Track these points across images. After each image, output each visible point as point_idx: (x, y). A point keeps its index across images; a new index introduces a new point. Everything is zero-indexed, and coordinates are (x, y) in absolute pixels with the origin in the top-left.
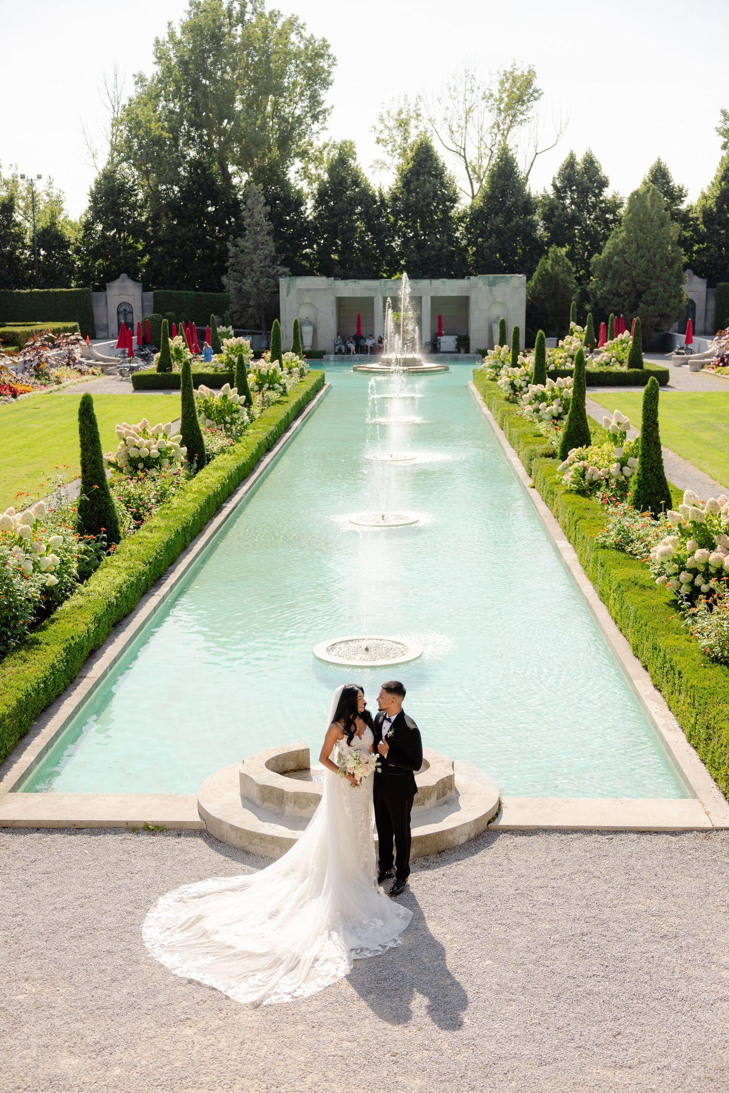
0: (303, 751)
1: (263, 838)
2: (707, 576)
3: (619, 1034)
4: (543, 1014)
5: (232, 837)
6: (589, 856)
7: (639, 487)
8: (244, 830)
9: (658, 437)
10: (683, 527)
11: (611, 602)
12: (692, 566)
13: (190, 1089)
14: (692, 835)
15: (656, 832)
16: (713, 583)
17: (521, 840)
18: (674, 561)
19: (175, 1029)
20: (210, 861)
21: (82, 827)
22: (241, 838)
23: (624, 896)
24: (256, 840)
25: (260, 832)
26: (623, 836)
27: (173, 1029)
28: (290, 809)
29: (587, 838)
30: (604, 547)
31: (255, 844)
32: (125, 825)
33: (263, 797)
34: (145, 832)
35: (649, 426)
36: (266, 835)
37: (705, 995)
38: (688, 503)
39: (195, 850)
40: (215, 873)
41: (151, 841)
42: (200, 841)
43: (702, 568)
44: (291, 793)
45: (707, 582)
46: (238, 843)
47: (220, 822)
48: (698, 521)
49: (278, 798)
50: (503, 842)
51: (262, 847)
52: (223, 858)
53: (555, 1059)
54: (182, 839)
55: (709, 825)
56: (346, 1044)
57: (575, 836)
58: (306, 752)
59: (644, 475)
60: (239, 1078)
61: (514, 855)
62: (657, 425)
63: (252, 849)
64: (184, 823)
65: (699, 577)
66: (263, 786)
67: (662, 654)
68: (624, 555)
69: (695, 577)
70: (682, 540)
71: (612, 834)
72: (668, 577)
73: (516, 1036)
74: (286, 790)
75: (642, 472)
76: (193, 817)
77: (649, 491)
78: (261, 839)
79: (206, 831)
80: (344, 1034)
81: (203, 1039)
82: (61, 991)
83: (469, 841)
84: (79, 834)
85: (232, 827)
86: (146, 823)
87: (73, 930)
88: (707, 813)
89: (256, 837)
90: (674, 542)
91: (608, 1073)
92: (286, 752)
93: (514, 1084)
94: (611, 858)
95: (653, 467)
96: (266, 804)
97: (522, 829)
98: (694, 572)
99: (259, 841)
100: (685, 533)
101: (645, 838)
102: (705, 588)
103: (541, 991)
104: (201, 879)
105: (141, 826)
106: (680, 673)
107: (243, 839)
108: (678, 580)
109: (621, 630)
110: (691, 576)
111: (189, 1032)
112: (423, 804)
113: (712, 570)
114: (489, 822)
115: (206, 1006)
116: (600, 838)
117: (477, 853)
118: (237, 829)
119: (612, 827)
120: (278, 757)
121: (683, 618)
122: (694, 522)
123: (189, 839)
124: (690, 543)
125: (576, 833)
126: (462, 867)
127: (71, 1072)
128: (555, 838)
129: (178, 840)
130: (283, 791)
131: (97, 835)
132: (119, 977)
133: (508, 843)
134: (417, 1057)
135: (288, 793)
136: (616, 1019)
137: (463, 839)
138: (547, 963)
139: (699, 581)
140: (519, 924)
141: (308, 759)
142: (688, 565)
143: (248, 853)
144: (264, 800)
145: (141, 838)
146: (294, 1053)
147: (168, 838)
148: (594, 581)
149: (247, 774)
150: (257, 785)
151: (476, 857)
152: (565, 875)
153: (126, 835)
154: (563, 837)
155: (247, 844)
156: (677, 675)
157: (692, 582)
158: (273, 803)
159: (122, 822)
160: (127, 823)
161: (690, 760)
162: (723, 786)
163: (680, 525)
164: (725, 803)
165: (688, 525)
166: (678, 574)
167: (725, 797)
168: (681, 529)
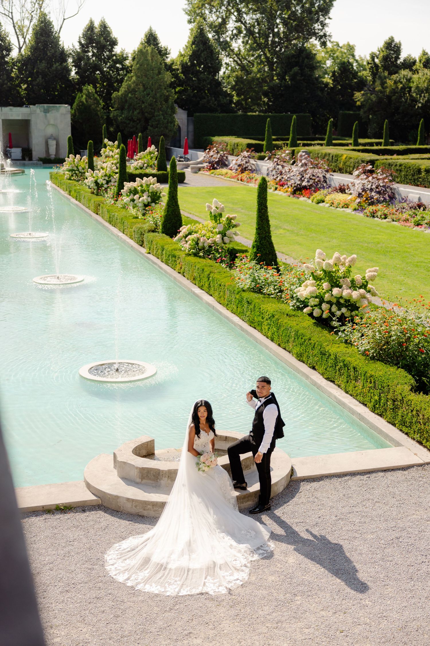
0: (150, 441)
1: (145, 504)
2: (339, 305)
4: (411, 591)
5: (129, 507)
6: (364, 490)
7: (257, 250)
8: (139, 500)
9: (268, 216)
10: (315, 274)
11: (265, 327)
12: (329, 300)
14: (414, 469)
15: (392, 470)
16: (344, 310)
17: (315, 484)
18: (316, 297)
19: (187, 642)
20: (119, 526)
22: (136, 507)
23: (402, 511)
24: (149, 506)
25: (153, 500)
26: (374, 475)
27: (185, 642)
28: (164, 481)
29: (354, 479)
30: (244, 291)
31: (148, 510)
32: (42, 509)
33: (142, 476)
34: (59, 512)
35: (262, 209)
36: (157, 503)
38: (319, 258)
39: (103, 519)
40: (131, 533)
41: (66, 517)
42: (101, 513)
43: (334, 301)
44: (166, 471)
45: (339, 309)
46: (134, 510)
47: (117, 497)
48: (328, 269)
49: (154, 476)
50: (304, 487)
51: (154, 511)
52: (128, 522)
54: (87, 513)
55: (421, 462)
56: (307, 631)
57: (346, 478)
58: (152, 442)
59: (260, 241)
61: (318, 494)
62: (267, 208)
63: (145, 513)
64: (86, 501)
65: (334, 306)
66: (143, 469)
67: (332, 357)
68: (263, 295)
69: (331, 306)
70: (318, 283)
71: (367, 474)
72: (312, 307)
73: (406, 607)
74: (161, 469)
75: (259, 239)
76: (89, 497)
77: (264, 252)
78: (153, 505)
79: (102, 505)
80: (300, 624)
82: (83, 630)
83: (284, 489)
85: (128, 500)
86: (56, 505)
87: (58, 587)
88: (415, 454)
89: (149, 505)
90: (313, 285)
92: (140, 443)
94: (377, 489)
95: (266, 236)
96: (144, 481)
97: (312, 477)
98: (330, 303)
99: (151, 507)
100: (316, 278)
101: (388, 474)
102: (338, 313)
103: (399, 577)
104: (124, 539)
105: (54, 507)
106: (354, 368)
107: (138, 507)
108: (321, 309)
109: (279, 345)
110: (328, 306)
112: (250, 468)
113: (342, 301)
114: (291, 476)
115: (194, 622)
116: (362, 477)
117: (294, 497)
118: (133, 500)
119: (366, 470)
120: (136, 447)
121: (336, 333)
122: (325, 271)
123: (93, 512)
124: (325, 285)
125: (346, 476)
126: (290, 507)
128: (335, 480)
129: (85, 514)
130: (159, 470)
132: (119, 613)
133: (308, 487)
134: (357, 631)
135: (163, 471)
137: (281, 489)
138: (390, 559)
139: (334, 308)
140: (355, 538)
141: (154, 447)
142: (325, 300)
143: (143, 517)
144: (142, 478)
145: (58, 516)
147: (77, 514)
148: (240, 314)
149: (125, 461)
150: (137, 468)
151: (295, 499)
152: (358, 503)
153: (45, 516)
154: (340, 480)
155: (141, 510)
156: (352, 369)
157: (330, 310)
158: (150, 479)
159: (39, 507)
160: (43, 507)
161: (381, 423)
162: (417, 436)
163: (312, 273)
164: (421, 447)
165: (320, 273)
166: (320, 305)
167: (420, 443)
168: (313, 276)
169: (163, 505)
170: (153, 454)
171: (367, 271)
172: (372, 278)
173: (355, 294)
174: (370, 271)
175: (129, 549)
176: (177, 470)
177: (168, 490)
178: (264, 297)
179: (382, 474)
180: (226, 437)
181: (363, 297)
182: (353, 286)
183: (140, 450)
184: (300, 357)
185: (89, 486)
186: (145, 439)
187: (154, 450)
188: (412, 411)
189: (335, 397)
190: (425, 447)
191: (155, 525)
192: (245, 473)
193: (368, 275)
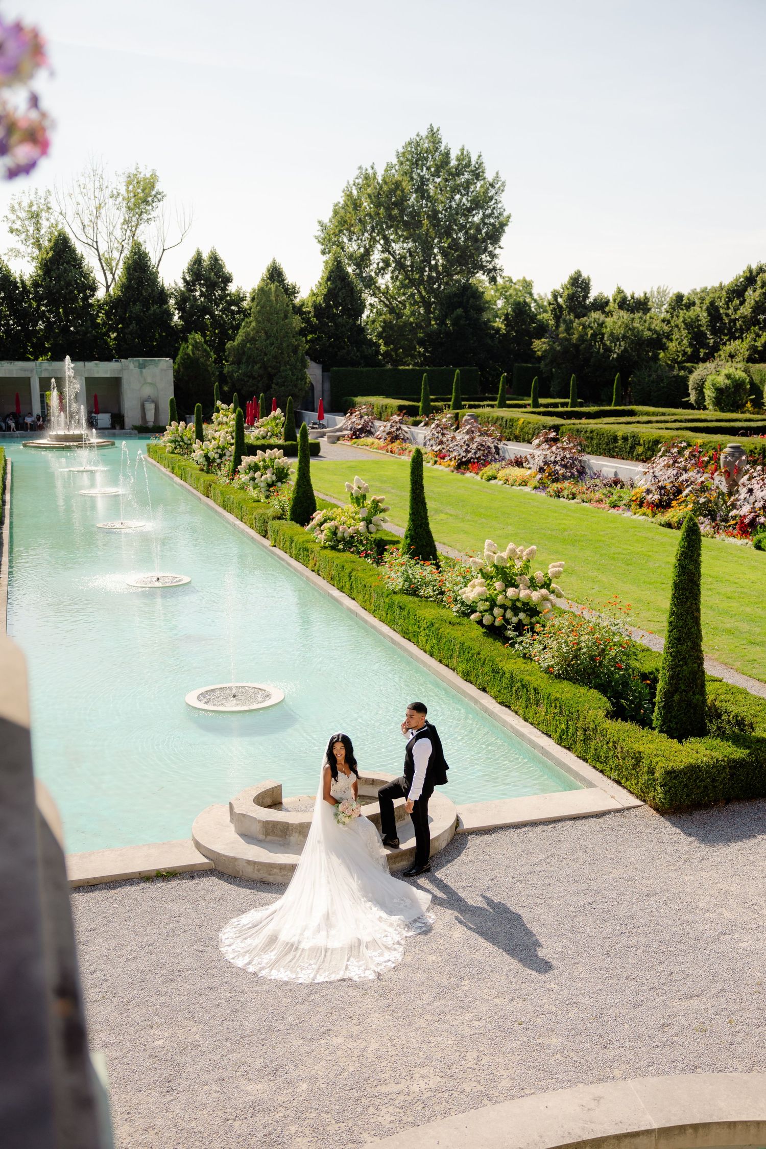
0: (277, 787)
1: (270, 867)
2: (516, 610)
3: (672, 973)
4: (607, 970)
5: (249, 871)
6: (548, 843)
7: (411, 541)
8: (262, 863)
9: (424, 498)
10: (484, 571)
11: (423, 639)
12: (502, 603)
13: (379, 1086)
14: (611, 816)
15: (584, 817)
16: (522, 616)
17: (486, 838)
18: (486, 600)
19: (325, 1041)
20: (238, 895)
21: (95, 883)
22: (259, 870)
23: (596, 870)
24: (275, 870)
25: (280, 862)
26: (561, 824)
27: (323, 1042)
28: (294, 838)
29: (536, 830)
30: (395, 593)
31: (274, 874)
32: (138, 876)
33: (266, 831)
34: (160, 879)
35: (417, 489)
36: (286, 865)
37: (708, 933)
38: (489, 550)
39: (217, 888)
40: (252, 905)
41: (170, 886)
42: (214, 880)
43: (509, 604)
44: (297, 825)
45: (516, 615)
46: (256, 875)
47: (235, 859)
48: (501, 565)
49: (281, 831)
50: (474, 842)
51: (282, 876)
52: (248, 891)
53: (642, 1001)
54: (197, 880)
55: (620, 806)
56: (476, 1024)
57: (526, 829)
58: (279, 787)
59: (415, 530)
60: (412, 1069)
61: (491, 850)
62: (423, 487)
63: (271, 879)
64: (194, 865)
65: (509, 611)
66: (268, 822)
67: (507, 675)
68: (419, 599)
69: (505, 611)
70: (488, 582)
71: (552, 823)
72: (481, 612)
73: (601, 990)
74: (290, 822)
76: (199, 859)
77: (420, 544)
79: (216, 870)
80: (468, 1016)
81: (355, 1044)
82: (193, 1030)
83: (448, 845)
84: (95, 890)
85: (249, 862)
86: (157, 870)
88: (612, 797)
89: (275, 868)
90: (482, 585)
91: (686, 1003)
92: (263, 790)
93: (626, 1026)
94: (565, 843)
95: (422, 523)
96: (269, 838)
97: (483, 829)
98: (504, 607)
99: (278, 871)
100: (486, 576)
101: (579, 823)
102: (515, 620)
103: (592, 952)
104: (243, 912)
105: (154, 874)
106: (535, 689)
107: (261, 872)
108: (492, 614)
109: (440, 661)
110: (502, 610)
111: (340, 1040)
112: (404, 819)
113: (519, 605)
114: (456, 828)
115: (334, 1016)
116: (545, 828)
117: (460, 854)
118: (255, 863)
119: (551, 818)
120: (258, 795)
121: (512, 645)
122: (496, 567)
123: (204, 879)
124: (498, 585)
125: (525, 826)
126: (455, 867)
127: (265, 1096)
128: (511, 832)
129: (194, 881)
130: (288, 824)
131: (114, 888)
132: (238, 1007)
133: (478, 842)
134: (539, 1022)
135: (292, 825)
136: (661, 963)
137: (443, 844)
138: (581, 930)
139: (509, 614)
140: (537, 905)
141: (281, 794)
142: (498, 603)
143: (267, 883)
144: (267, 834)
145: (159, 885)
146: (440, 1039)
147: (183, 881)
148: (391, 623)
149: (245, 813)
150: (259, 821)
151: (461, 857)
152: (541, 860)
153: (143, 885)
154: (518, 831)
155: (265, 875)
156: (532, 691)
157: (504, 616)
158: (276, 835)
159: (135, 873)
160: (140, 873)
161: (569, 758)
162: (614, 775)
163: (481, 570)
164: (620, 788)
165: (490, 569)
166: (490, 610)
167: (619, 783)
168: (482, 573)
169: (292, 868)
170: (281, 803)
171: (550, 566)
172: (557, 575)
173: (535, 596)
174: (554, 567)
175: (250, 925)
176: (311, 823)
177: (298, 849)
178: (419, 601)
179: (571, 823)
180: (373, 780)
181: (545, 599)
182: (533, 585)
183: (263, 798)
184: (466, 676)
185: (198, 846)
186: (269, 784)
187: (281, 798)
188: (608, 743)
189: (512, 727)
190: (624, 787)
191: (283, 894)
192: (397, 825)
193: (551, 571)
